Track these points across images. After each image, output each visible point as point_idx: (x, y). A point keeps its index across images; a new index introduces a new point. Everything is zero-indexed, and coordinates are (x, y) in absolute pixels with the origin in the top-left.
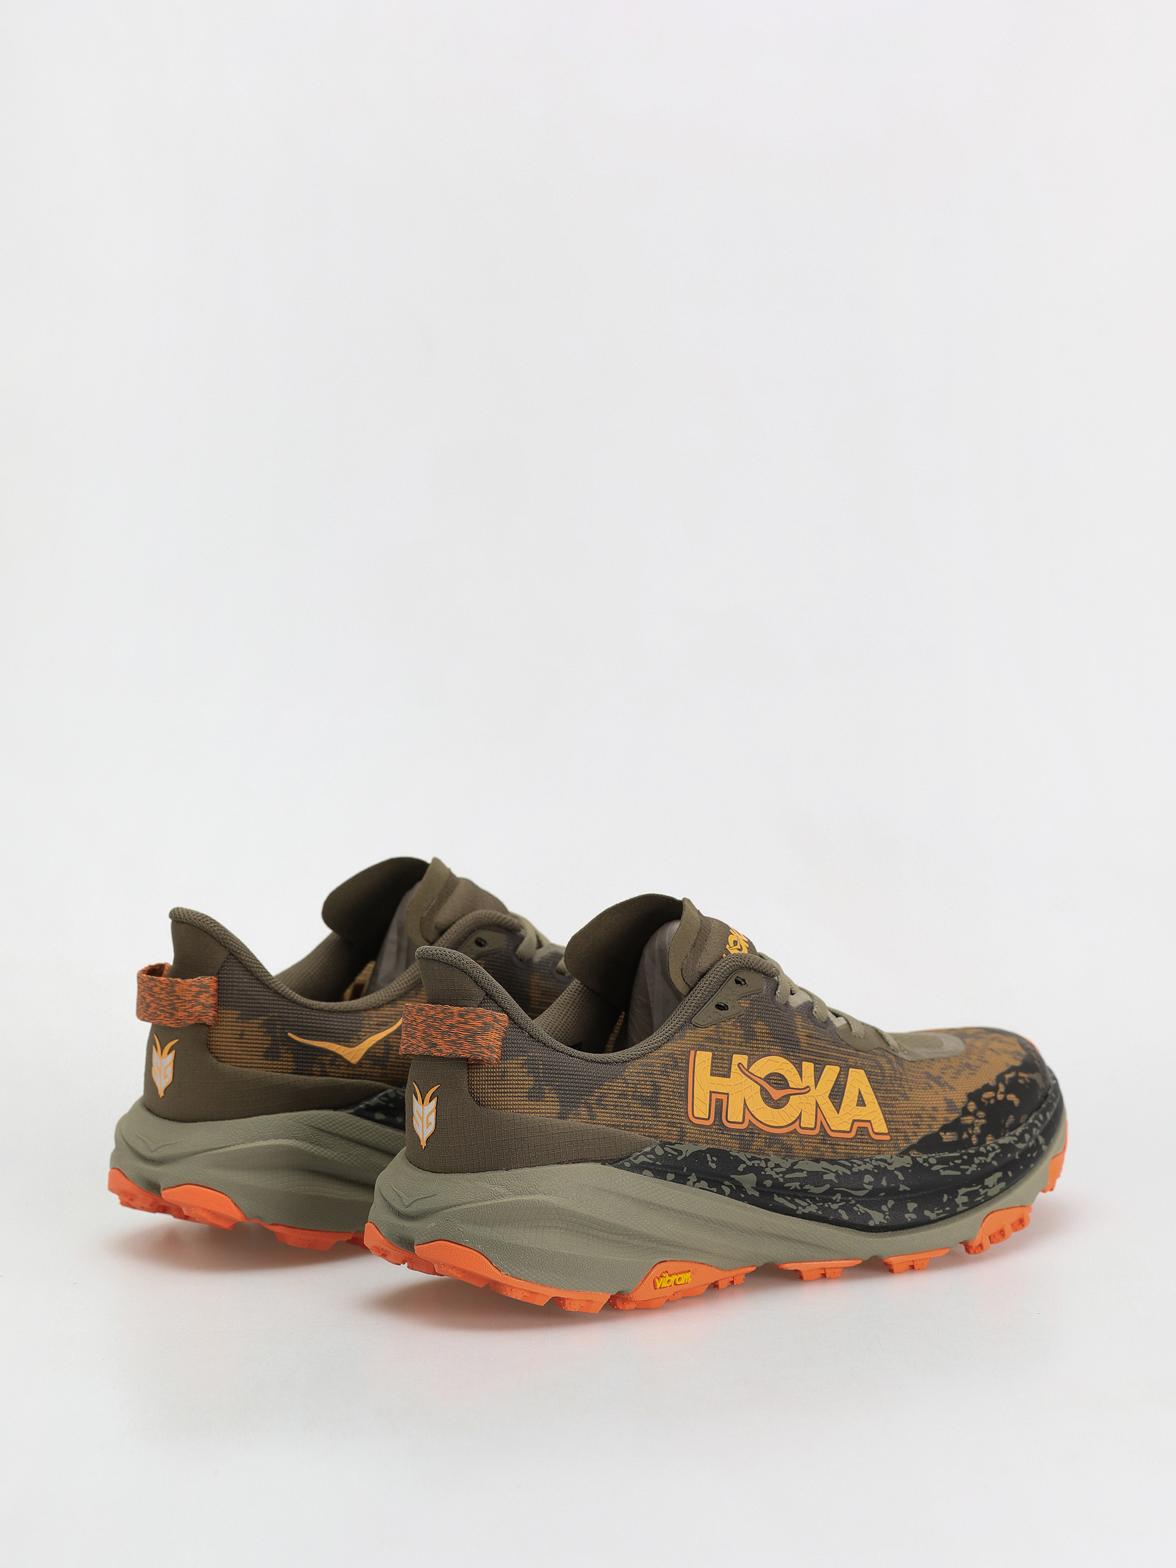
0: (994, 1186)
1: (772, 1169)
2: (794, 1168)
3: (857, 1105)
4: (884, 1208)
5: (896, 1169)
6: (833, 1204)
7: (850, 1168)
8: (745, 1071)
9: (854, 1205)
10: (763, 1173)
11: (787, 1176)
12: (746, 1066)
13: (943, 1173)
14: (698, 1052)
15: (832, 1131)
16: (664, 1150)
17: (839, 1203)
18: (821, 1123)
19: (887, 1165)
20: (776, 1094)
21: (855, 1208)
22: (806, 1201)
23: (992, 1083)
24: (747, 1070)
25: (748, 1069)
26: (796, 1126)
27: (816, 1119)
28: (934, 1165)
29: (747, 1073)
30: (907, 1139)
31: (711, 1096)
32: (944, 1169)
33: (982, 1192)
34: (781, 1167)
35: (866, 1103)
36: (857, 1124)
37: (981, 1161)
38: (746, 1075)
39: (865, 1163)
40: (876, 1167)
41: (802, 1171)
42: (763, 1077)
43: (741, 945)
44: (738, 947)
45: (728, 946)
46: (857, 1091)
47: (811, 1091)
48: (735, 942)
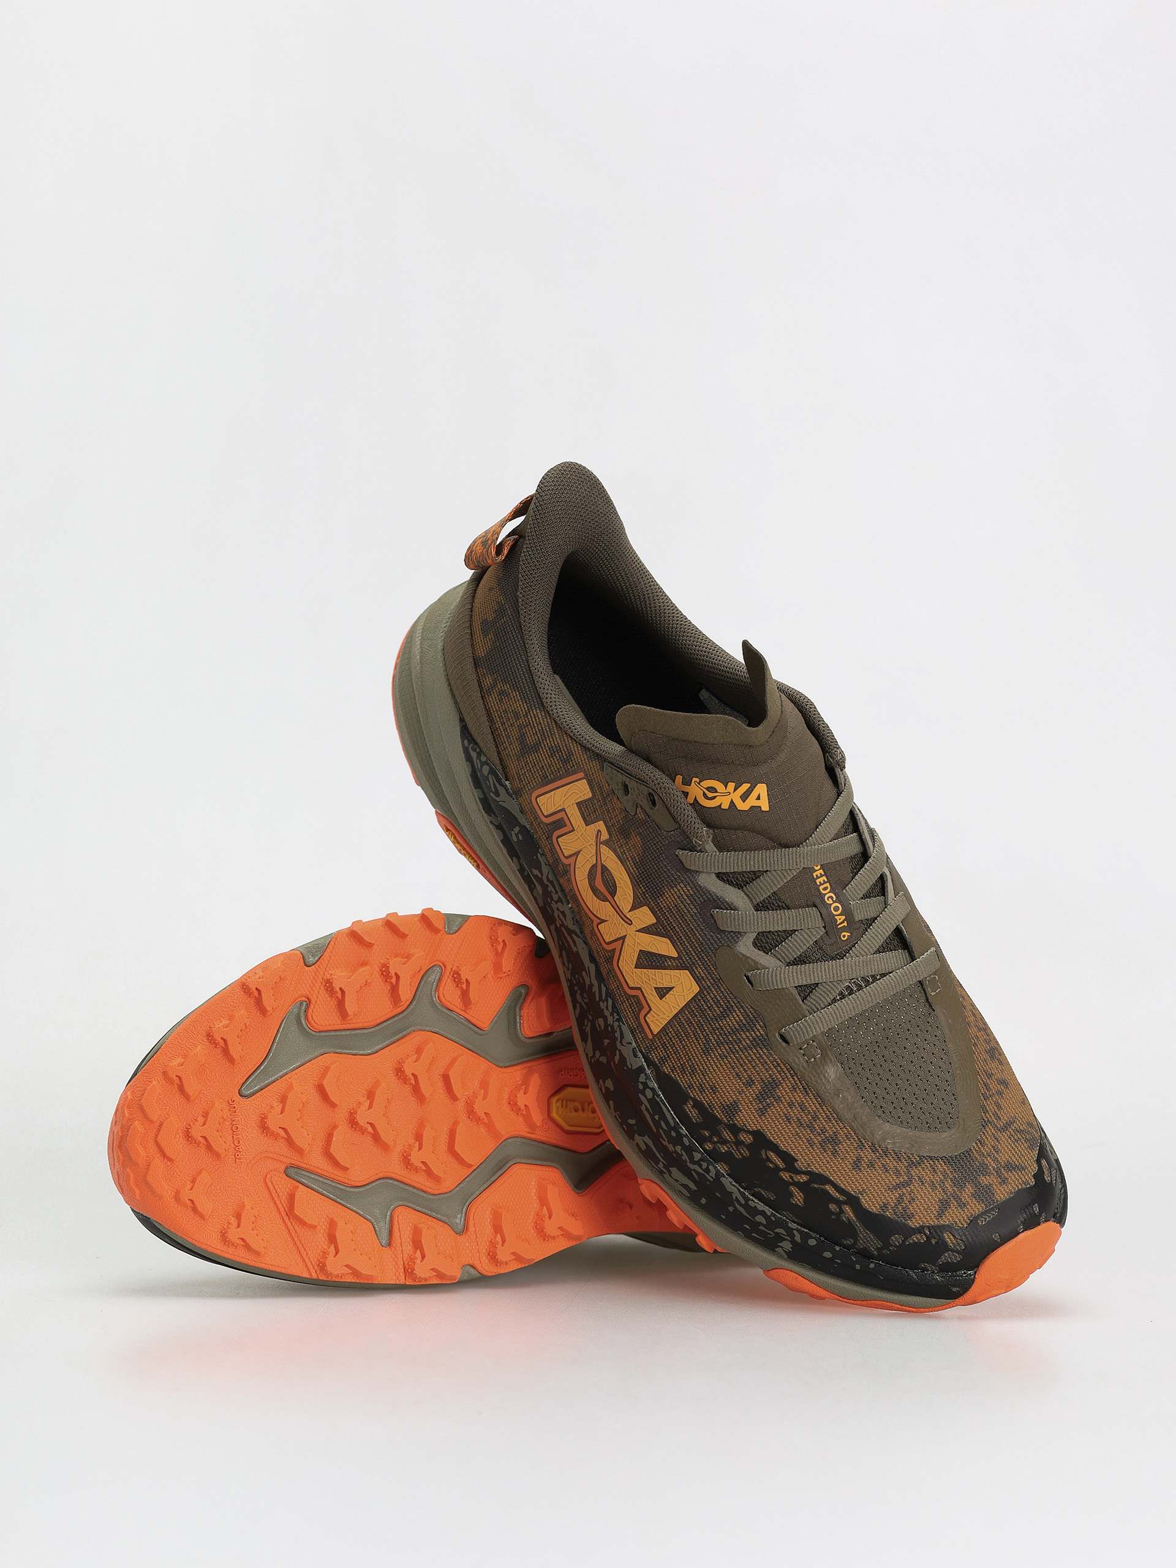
0: (677, 1181)
1: (558, 909)
2: (573, 935)
4: (598, 1053)
5: (620, 1052)
7: (601, 999)
8: (598, 841)
9: (588, 1020)
12: (602, 840)
13: (643, 1108)
14: (584, 781)
15: (618, 966)
16: (488, 776)
18: (615, 949)
19: (619, 1038)
20: (600, 884)
21: (586, 1022)
22: (568, 964)
23: (799, 1165)
24: (600, 843)
25: (602, 843)
26: (596, 921)
27: (613, 941)
28: (646, 1097)
29: (598, 844)
30: (663, 1060)
31: (559, 811)
32: (647, 1109)
33: (661, 1165)
34: (565, 919)
36: (639, 993)
38: (596, 845)
39: (612, 1014)
40: (612, 1027)
41: (575, 945)
42: (603, 862)
43: (715, 797)
44: (710, 795)
45: (697, 780)
46: (670, 985)
47: (629, 926)
48: (712, 789)
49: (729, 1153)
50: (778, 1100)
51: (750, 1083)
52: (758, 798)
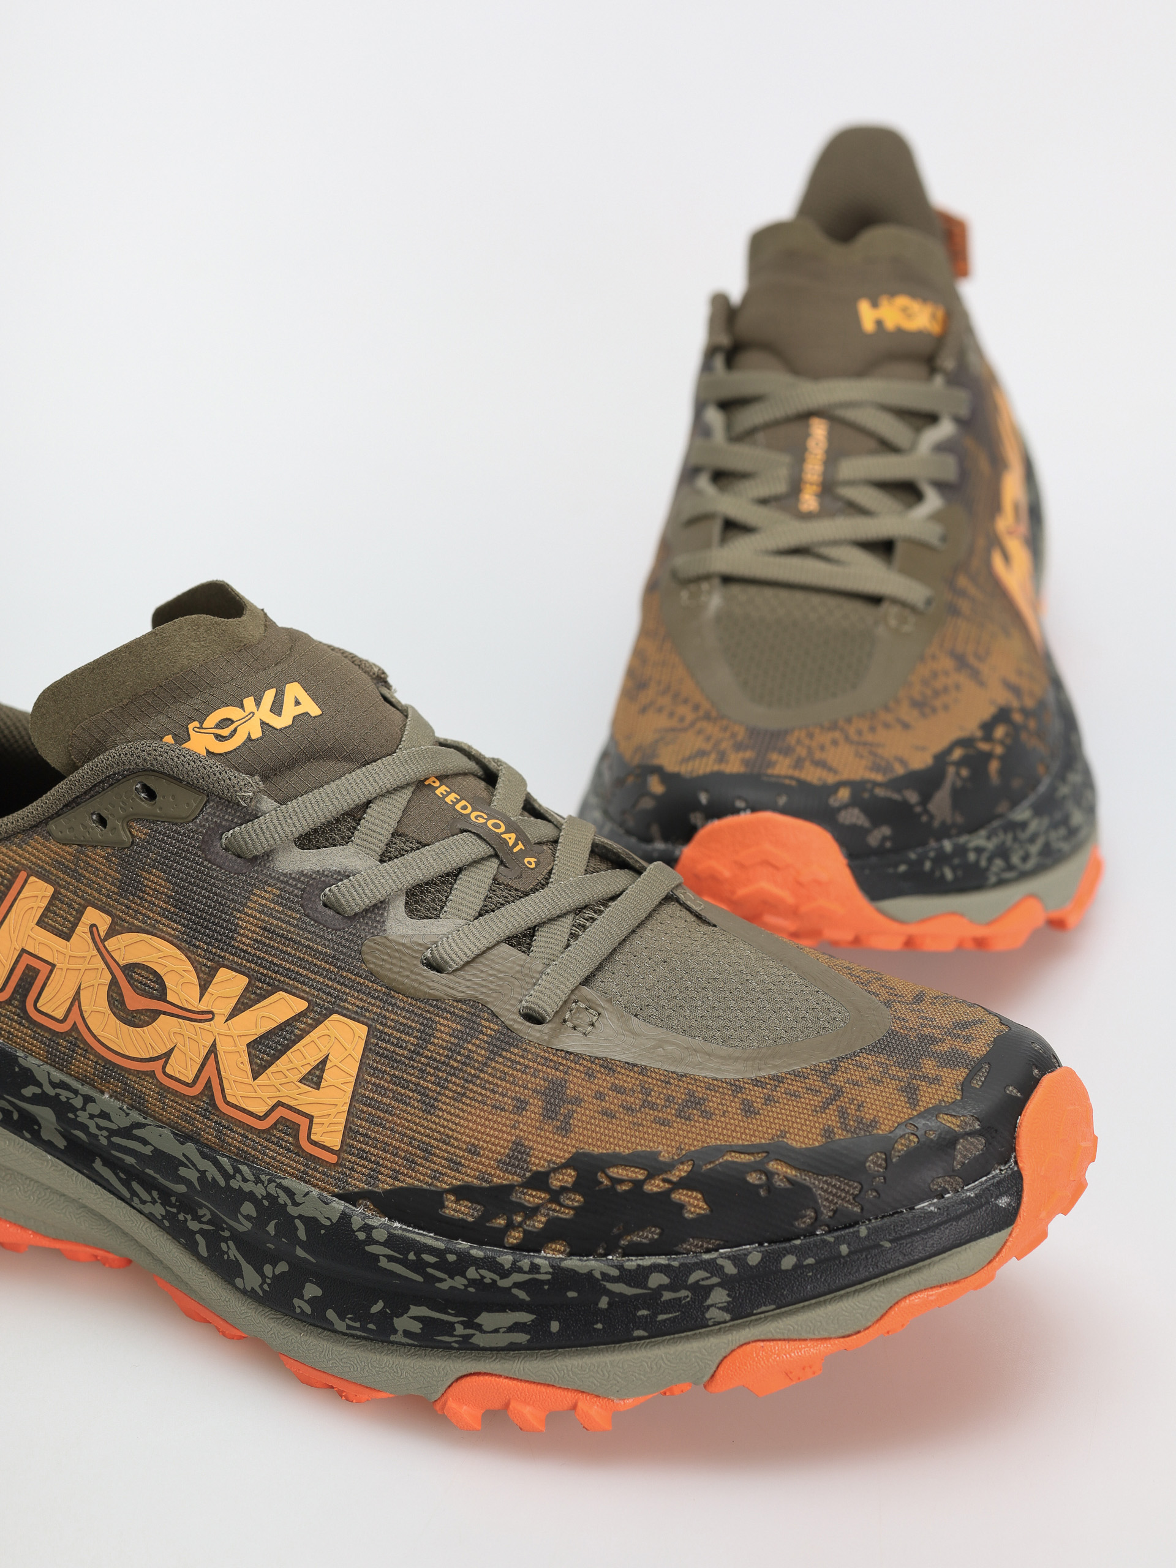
0: (496, 1331)
1: (92, 1117)
2: (135, 1132)
3: (300, 1081)
4: (268, 1269)
5: (300, 1217)
6: (193, 1219)
7: (227, 1177)
8: (99, 941)
9: (225, 1239)
10: (71, 1115)
11: (115, 1139)
12: (102, 934)
13: (384, 1263)
14: (32, 879)
15: (228, 1103)
17: (203, 1223)
18: (209, 1081)
19: (289, 1202)
20: (135, 1001)
21: (224, 1246)
22: (150, 1194)
23: (665, 1157)
24: (103, 941)
25: (106, 939)
26: (156, 1067)
27: (200, 1071)
28: (377, 1243)
29: (100, 945)
30: (372, 1177)
31: (20, 956)
32: (390, 1259)
33: (460, 1330)
34: (110, 1120)
35: (323, 1084)
36: (281, 1112)
37: (483, 1277)
38: (98, 950)
39: (258, 1181)
40: (269, 1196)
41: (145, 1142)
42: (122, 963)
43: (235, 730)
44: (225, 732)
45: (196, 724)
46: (320, 1057)
47: (212, 1022)
48: (226, 722)
49: (552, 1222)
50: (577, 1101)
51: (521, 1106)
52: (297, 703)
